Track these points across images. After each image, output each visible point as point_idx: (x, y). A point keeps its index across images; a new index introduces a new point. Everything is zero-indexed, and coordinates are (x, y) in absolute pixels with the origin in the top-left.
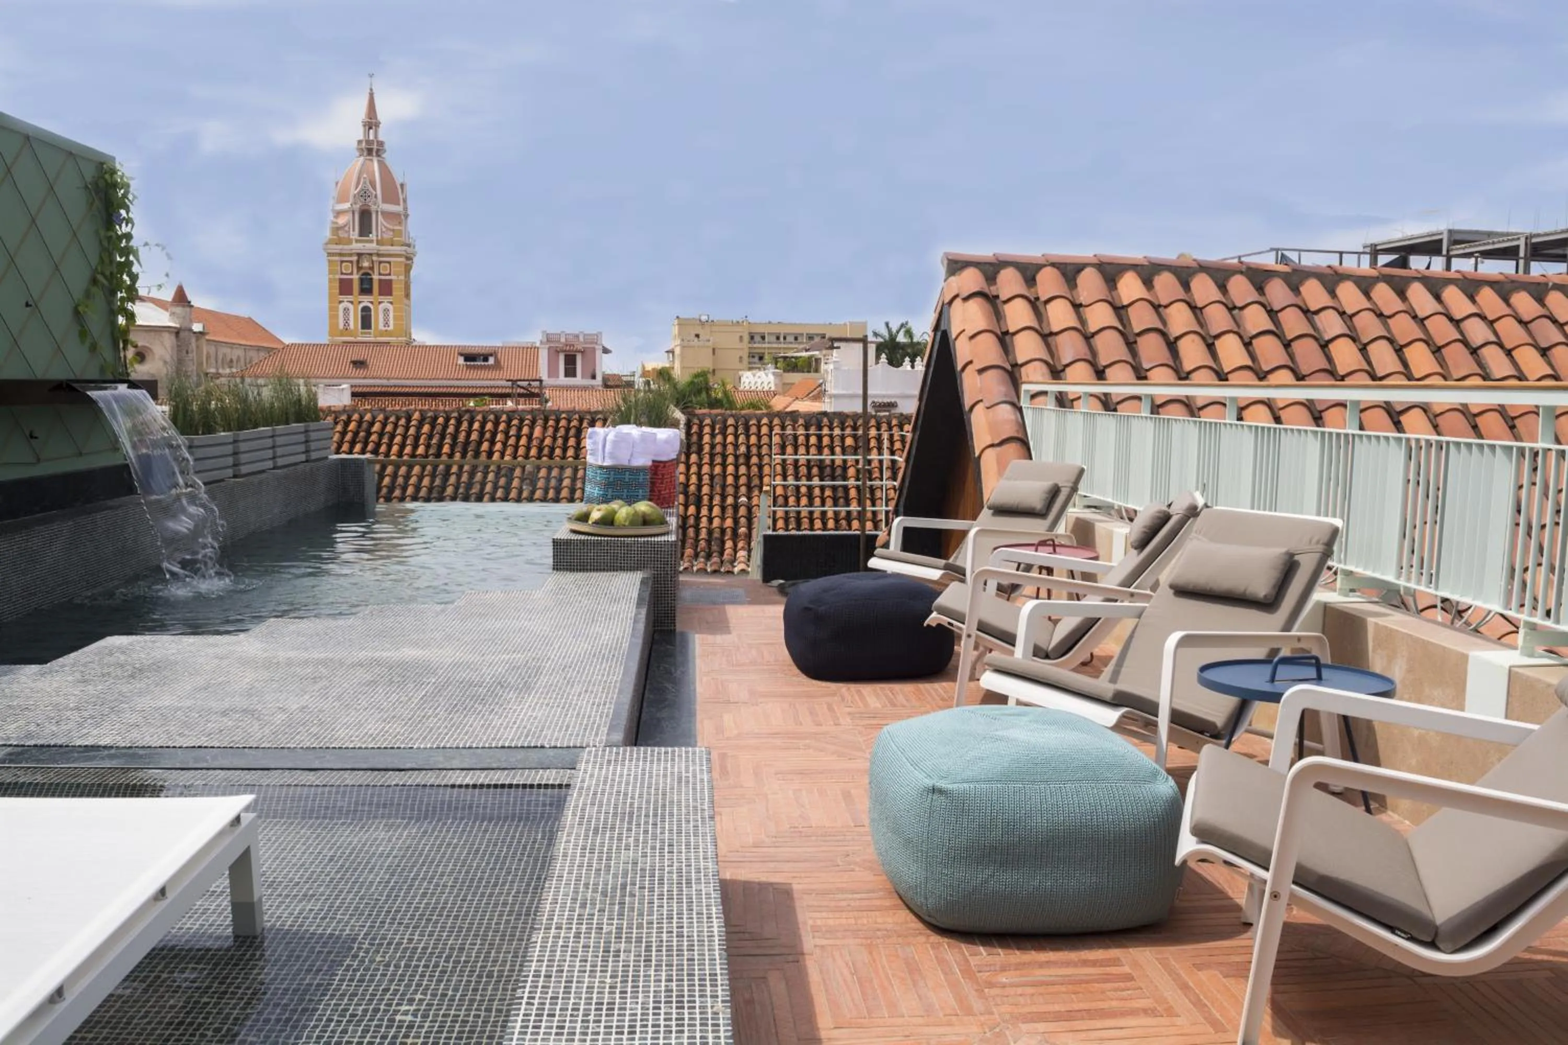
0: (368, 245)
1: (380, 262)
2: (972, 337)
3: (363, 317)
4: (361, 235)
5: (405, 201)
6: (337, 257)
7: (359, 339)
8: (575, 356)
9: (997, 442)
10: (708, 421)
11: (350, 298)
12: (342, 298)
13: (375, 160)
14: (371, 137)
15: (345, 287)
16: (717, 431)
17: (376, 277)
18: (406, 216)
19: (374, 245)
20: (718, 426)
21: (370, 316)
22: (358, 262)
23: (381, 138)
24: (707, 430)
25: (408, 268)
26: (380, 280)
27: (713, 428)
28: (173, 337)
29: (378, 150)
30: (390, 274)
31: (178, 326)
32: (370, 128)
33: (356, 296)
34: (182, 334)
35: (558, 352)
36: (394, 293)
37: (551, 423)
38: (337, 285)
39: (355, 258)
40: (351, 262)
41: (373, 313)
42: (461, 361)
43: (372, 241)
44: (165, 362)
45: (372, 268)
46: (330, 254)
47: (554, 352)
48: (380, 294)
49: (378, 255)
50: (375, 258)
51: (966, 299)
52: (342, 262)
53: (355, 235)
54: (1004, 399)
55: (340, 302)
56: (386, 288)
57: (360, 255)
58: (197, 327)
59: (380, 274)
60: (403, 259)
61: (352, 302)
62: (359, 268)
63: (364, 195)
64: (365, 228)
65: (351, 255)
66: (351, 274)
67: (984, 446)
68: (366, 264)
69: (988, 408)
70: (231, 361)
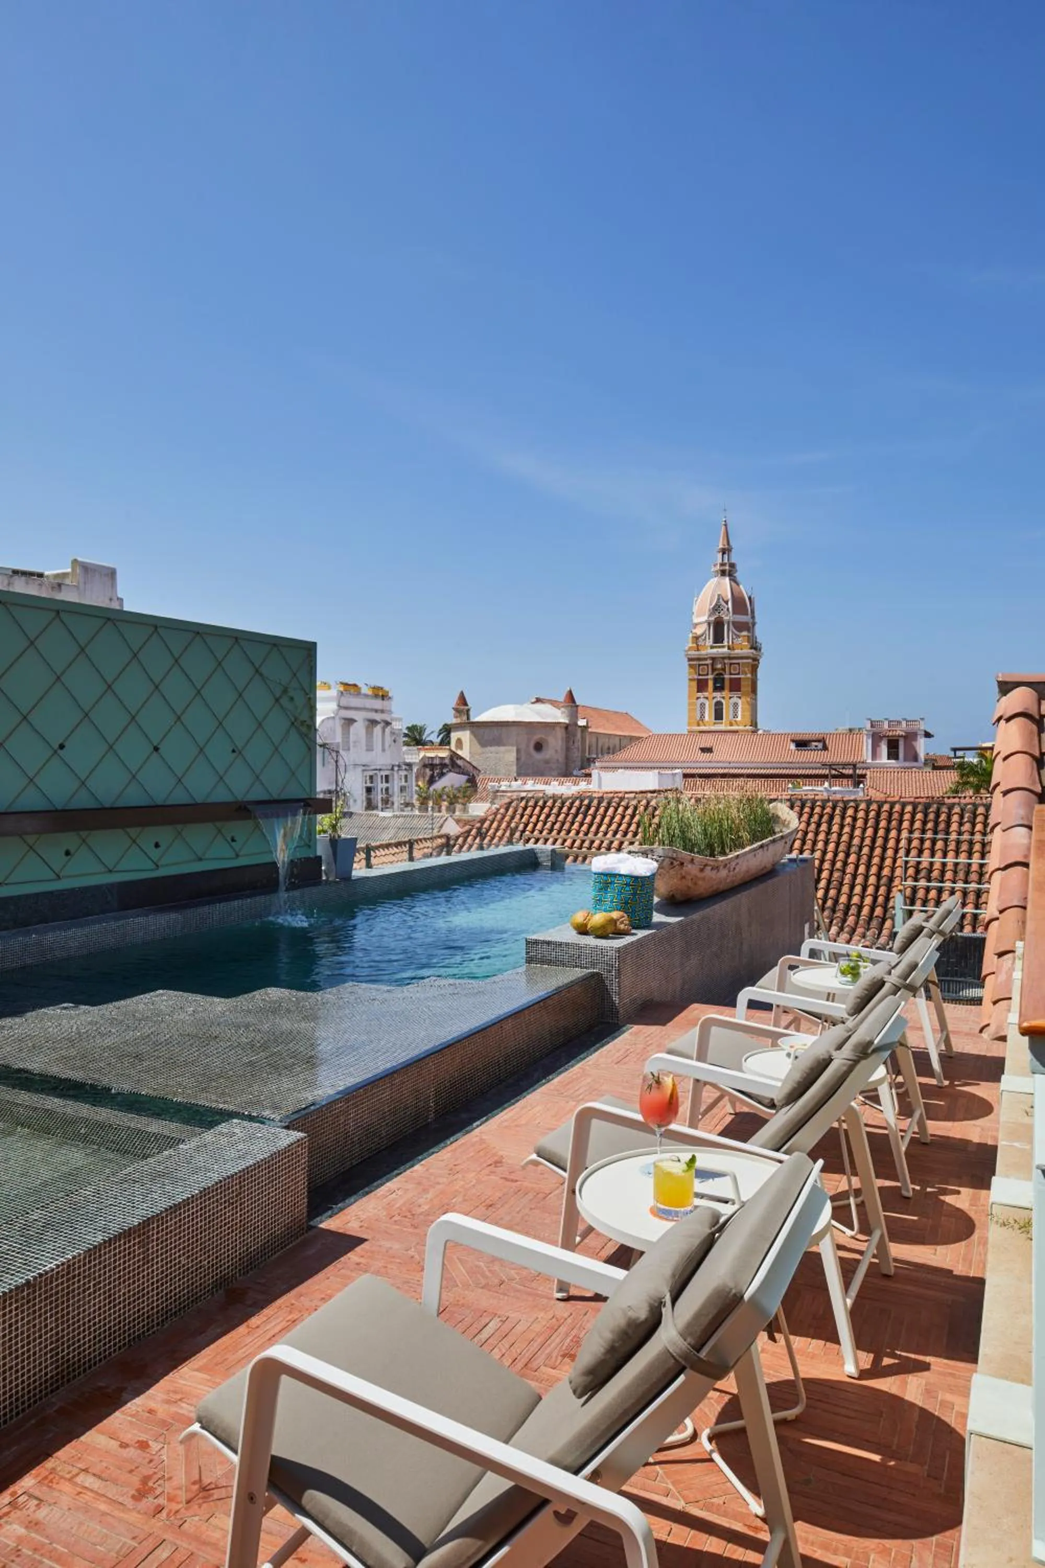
0: (720, 650)
1: (731, 664)
2: (1005, 759)
3: (716, 710)
4: (715, 642)
5: (753, 612)
6: (695, 662)
7: (713, 728)
8: (897, 741)
9: (1002, 866)
10: (957, 810)
11: (706, 694)
12: (700, 694)
13: (727, 579)
14: (726, 561)
15: (701, 686)
16: (966, 820)
17: (727, 676)
18: (754, 624)
19: (726, 650)
20: (967, 815)
21: (722, 709)
22: (713, 665)
23: (733, 561)
24: (955, 818)
25: (754, 669)
26: (731, 679)
27: (962, 816)
28: (563, 730)
29: (730, 571)
30: (738, 674)
31: (567, 721)
32: (724, 553)
33: (709, 692)
34: (570, 728)
35: (881, 738)
36: (742, 689)
37: (807, 810)
38: (695, 684)
39: (709, 662)
40: (707, 665)
41: (724, 707)
42: (793, 746)
43: (723, 647)
44: (556, 751)
45: (724, 669)
46: (690, 660)
47: (876, 738)
48: (731, 691)
49: (730, 658)
50: (726, 661)
51: (1008, 720)
52: (699, 665)
53: (710, 642)
54: (1021, 822)
55: (698, 698)
56: (736, 686)
57: (713, 659)
58: (582, 723)
59: (731, 674)
60: (750, 661)
61: (707, 698)
62: (714, 670)
63: (717, 608)
64: (718, 638)
65: (705, 659)
66: (707, 674)
67: (993, 869)
68: (719, 666)
69: (1004, 831)
70: (609, 748)
